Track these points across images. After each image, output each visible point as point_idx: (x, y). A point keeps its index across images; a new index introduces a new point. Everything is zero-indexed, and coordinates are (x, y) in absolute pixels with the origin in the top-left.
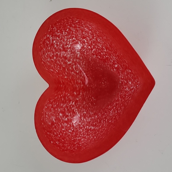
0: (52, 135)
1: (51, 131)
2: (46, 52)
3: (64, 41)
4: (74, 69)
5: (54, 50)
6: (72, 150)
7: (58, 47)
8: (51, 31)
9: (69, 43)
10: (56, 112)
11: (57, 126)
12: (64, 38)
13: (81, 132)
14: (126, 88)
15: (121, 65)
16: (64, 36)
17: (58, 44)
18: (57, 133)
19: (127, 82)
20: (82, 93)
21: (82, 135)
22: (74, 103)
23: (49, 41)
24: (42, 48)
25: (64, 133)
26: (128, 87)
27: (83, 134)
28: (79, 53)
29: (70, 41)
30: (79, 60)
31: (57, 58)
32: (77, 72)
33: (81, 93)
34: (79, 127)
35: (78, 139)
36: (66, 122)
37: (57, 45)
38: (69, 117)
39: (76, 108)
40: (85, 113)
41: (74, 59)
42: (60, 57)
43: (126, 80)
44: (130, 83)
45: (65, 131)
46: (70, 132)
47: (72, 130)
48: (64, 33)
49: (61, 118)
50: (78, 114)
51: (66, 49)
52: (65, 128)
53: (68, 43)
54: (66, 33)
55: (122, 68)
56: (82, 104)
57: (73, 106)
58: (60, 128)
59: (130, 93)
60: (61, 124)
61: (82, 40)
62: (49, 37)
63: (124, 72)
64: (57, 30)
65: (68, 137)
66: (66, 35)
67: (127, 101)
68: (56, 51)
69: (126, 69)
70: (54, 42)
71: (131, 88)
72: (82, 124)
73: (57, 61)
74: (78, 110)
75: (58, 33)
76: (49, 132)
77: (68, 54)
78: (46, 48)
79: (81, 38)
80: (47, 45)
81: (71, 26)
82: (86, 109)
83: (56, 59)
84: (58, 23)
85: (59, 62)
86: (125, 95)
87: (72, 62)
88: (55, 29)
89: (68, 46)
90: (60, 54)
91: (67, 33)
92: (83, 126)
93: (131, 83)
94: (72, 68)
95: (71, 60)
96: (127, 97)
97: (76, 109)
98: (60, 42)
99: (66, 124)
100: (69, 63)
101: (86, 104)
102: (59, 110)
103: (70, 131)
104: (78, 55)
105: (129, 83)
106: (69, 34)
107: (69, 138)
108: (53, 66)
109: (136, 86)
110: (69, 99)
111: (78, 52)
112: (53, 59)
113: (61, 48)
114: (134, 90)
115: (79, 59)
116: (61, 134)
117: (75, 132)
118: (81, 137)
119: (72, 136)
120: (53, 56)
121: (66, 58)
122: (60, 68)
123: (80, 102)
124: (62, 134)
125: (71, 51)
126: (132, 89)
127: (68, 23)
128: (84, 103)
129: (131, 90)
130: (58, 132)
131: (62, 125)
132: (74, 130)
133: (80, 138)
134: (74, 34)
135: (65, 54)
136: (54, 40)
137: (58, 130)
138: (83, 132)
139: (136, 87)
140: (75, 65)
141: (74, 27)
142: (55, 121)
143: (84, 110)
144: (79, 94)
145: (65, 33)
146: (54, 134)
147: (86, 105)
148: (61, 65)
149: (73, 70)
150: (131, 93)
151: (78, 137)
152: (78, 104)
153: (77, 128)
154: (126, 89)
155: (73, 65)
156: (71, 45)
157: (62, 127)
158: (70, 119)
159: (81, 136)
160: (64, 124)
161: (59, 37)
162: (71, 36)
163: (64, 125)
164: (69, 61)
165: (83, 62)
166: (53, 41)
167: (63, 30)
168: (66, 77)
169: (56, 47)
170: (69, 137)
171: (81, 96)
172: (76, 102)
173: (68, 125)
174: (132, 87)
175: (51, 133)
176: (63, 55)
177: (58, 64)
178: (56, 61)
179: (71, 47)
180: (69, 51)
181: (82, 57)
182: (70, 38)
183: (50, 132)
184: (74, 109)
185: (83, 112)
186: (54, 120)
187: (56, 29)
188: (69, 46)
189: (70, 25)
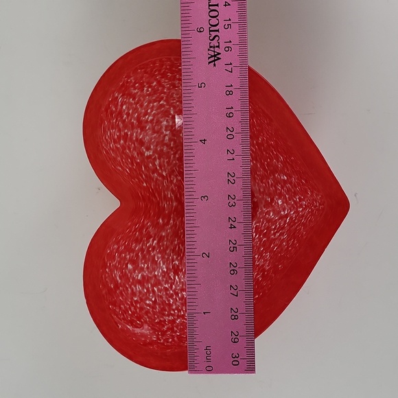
0: (118, 310)
1: (115, 301)
2: (109, 129)
3: (141, 106)
4: (158, 168)
5: (121, 125)
6: (163, 344)
7: (130, 118)
8: (123, 85)
9: (152, 111)
10: (122, 262)
11: (124, 290)
12: (144, 100)
13: (172, 305)
14: (268, 213)
15: (262, 165)
16: (144, 97)
17: (131, 112)
18: (125, 307)
19: (272, 200)
20: (174, 221)
21: (174, 311)
22: (155, 242)
23: (116, 106)
24: (102, 122)
25: (138, 305)
26: (274, 211)
27: (177, 309)
28: (168, 133)
29: (153, 106)
30: (167, 149)
31: (125, 142)
32: (164, 174)
33: (171, 222)
34: (167, 294)
35: (169, 320)
36: (139, 282)
37: (128, 114)
38: (145, 272)
39: (160, 252)
40: (177, 263)
41: (157, 146)
42: (131, 139)
43: (269, 195)
44: (280, 203)
45: (139, 303)
46: (149, 305)
47: (151, 300)
48: (145, 89)
49: (131, 274)
50: (162, 265)
51: (143, 124)
52: (139, 296)
53: (149, 111)
54: (150, 89)
55: (264, 169)
56: (172, 243)
57: (154, 249)
58: (129, 296)
59: (280, 224)
60: (130, 287)
61: (178, 105)
62: (117, 97)
63: (268, 178)
64: (135, 83)
65: (147, 315)
66: (149, 95)
67: (277, 242)
68: (125, 127)
69: (273, 173)
70: (124, 107)
71: (282, 213)
72: (171, 287)
73: (125, 149)
74: (163, 258)
75: (135, 89)
76: (112, 305)
77: (147, 135)
78: (110, 121)
79: (178, 101)
80: (112, 113)
81: (164, 75)
82: (179, 255)
83: (123, 145)
84: (141, 69)
85: (130, 150)
86: (269, 229)
87: (153, 152)
88: (131, 81)
89: (148, 118)
90: (132, 135)
91: (152, 90)
92: (174, 291)
93: (283, 203)
94: (154, 165)
95: (152, 147)
96: (275, 234)
97: (160, 256)
98: (135, 109)
99: (139, 288)
100: (147, 154)
101: (178, 244)
102: (128, 257)
103: (148, 302)
104: (167, 138)
105: (278, 204)
106: (155, 91)
107: (149, 317)
108: (119, 159)
109: (297, 209)
110: (149, 232)
111: (166, 130)
112: (120, 144)
113: (135, 122)
114: (291, 218)
115: (168, 145)
116: (132, 308)
117: (159, 305)
118: (172, 315)
119: (154, 313)
120: (119, 138)
121: (141, 143)
122: (132, 164)
123: (167, 239)
124: (135, 309)
125: (153, 129)
126: (286, 216)
127: (160, 71)
128: (176, 243)
129: (282, 217)
130: (127, 304)
131: (132, 290)
132: (155, 299)
133: (171, 318)
134: (165, 93)
135: (140, 134)
136: (125, 103)
137: (126, 299)
138: (176, 304)
139: (297, 212)
140: (159, 159)
141: (170, 79)
142: (119, 281)
143: (175, 257)
144: (168, 223)
145: (148, 91)
146: (120, 308)
147: (179, 247)
148: (133, 158)
149: (155, 171)
150: (284, 224)
151: (168, 316)
152: (163, 245)
153: (161, 297)
154: (269, 215)
155: (155, 159)
156: (154, 115)
157: (134, 294)
158: (148, 276)
159: (172, 312)
160: (135, 286)
161: (134, 99)
162: (157, 98)
163: (136, 289)
164: (148, 149)
165: (175, 154)
166: (122, 106)
167: (145, 84)
168: (145, 185)
169: (125, 120)
170: (149, 315)
171: (171, 227)
172: (161, 239)
173: (143, 289)
174: (284, 211)
175: (115, 306)
176: (136, 136)
177: (128, 156)
178: (123, 147)
179: (153, 120)
180: (149, 128)
181: (175, 142)
182: (155, 101)
183: (114, 304)
184: (154, 255)
185: (173, 261)
186: (118, 278)
187: (133, 81)
188: (150, 118)
189: (162, 74)
